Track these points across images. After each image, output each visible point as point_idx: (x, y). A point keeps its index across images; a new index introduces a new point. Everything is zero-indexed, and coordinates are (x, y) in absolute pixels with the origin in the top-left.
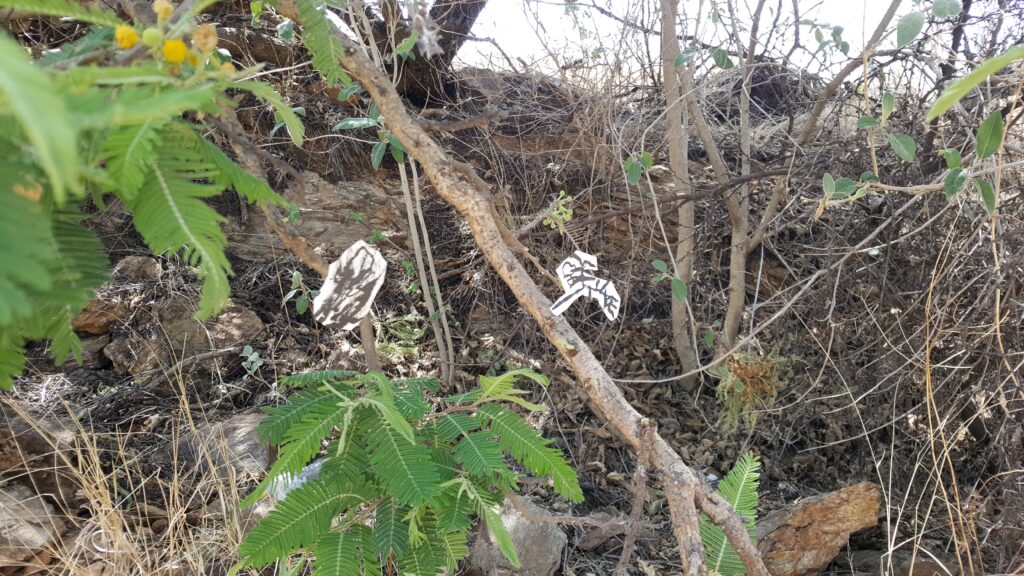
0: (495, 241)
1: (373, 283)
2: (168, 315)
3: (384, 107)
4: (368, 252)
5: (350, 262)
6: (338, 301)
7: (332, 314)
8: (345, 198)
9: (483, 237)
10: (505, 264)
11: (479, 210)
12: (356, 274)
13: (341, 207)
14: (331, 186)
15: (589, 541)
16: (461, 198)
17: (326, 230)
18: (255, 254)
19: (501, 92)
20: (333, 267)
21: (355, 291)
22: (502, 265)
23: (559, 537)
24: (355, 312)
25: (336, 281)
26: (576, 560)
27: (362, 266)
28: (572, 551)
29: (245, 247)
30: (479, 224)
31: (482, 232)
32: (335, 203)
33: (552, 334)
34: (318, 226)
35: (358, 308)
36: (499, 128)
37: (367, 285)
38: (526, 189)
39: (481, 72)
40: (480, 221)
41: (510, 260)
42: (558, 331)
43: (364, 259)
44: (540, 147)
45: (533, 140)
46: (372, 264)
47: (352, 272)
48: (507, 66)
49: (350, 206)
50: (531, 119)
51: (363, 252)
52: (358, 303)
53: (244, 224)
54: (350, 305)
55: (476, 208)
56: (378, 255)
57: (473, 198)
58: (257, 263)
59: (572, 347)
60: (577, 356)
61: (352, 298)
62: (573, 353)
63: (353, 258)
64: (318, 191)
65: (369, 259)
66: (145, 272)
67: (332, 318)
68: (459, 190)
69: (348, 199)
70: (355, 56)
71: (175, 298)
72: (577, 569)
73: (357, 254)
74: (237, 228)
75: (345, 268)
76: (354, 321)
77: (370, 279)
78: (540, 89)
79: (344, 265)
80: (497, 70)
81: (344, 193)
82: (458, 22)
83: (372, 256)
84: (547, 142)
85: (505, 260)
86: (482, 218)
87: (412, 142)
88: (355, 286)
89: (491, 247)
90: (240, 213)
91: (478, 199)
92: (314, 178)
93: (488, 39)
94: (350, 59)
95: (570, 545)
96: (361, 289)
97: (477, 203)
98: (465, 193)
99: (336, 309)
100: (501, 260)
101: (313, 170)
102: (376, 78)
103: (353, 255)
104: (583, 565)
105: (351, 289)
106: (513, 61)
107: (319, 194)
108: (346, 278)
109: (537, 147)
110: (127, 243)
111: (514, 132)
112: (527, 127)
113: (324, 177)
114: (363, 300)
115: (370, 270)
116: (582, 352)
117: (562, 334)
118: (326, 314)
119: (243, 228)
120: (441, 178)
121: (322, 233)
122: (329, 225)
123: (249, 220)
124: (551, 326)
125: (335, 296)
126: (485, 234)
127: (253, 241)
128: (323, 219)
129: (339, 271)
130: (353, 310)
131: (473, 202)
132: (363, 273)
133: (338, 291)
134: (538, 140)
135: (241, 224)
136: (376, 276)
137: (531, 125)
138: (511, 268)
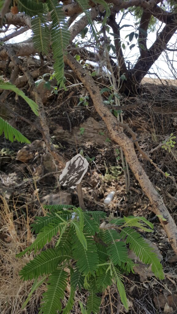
0: (134, 161)
1: (83, 171)
2: (45, 159)
3: (94, 99)
4: (82, 159)
5: (74, 162)
6: (69, 177)
7: (66, 182)
8: (101, 126)
9: (129, 159)
10: (138, 172)
11: (128, 146)
12: (76, 167)
13: (99, 129)
14: (97, 122)
15: (171, 260)
16: (121, 141)
17: (94, 136)
18: (73, 142)
19: (156, 91)
20: (68, 163)
21: (75, 174)
22: (136, 172)
23: (160, 257)
24: (75, 182)
25: (68, 169)
26: (165, 266)
27: (79, 164)
28: (164, 263)
29: (70, 140)
30: (128, 153)
31: (129, 156)
32: (98, 128)
33: (156, 210)
34: (92, 135)
35: (77, 181)
36: (155, 104)
37: (80, 172)
38: (162, 126)
39: (151, 84)
40: (128, 152)
41: (140, 171)
42: (159, 209)
43: (80, 161)
44: (169, 111)
45: (167, 108)
46: (83, 164)
47: (75, 166)
48: (160, 83)
49: (102, 129)
50: (167, 101)
51: (79, 159)
52: (76, 178)
53: (70, 133)
54: (73, 179)
55: (127, 145)
56: (85, 160)
57: (126, 141)
58: (73, 145)
59: (165, 220)
60: (168, 225)
61: (74, 176)
62: (166, 223)
63: (75, 161)
64: (93, 123)
65: (82, 161)
66: (40, 145)
67: (66, 183)
68: (120, 137)
69: (102, 127)
70: (85, 77)
71: (47, 154)
72: (165, 270)
73: (77, 159)
74: (68, 134)
75: (72, 164)
76: (75, 185)
77: (82, 170)
78: (172, 91)
79: (72, 163)
80: (157, 84)
81: (101, 124)
82: (144, 68)
83: (83, 160)
84: (172, 110)
85: (138, 170)
86: (130, 150)
87: (103, 115)
88: (76, 172)
89: (132, 163)
90: (69, 130)
91: (128, 142)
92: (92, 119)
93: (154, 74)
94: (83, 78)
95: (164, 260)
96: (78, 173)
97: (128, 143)
98: (123, 139)
99: (68, 180)
100: (136, 170)
101: (92, 117)
102: (92, 86)
103: (76, 159)
104: (168, 269)
105: (74, 173)
106: (162, 81)
107: (93, 125)
108: (72, 168)
109: (168, 111)
110: (37, 136)
111: (160, 106)
112: (165, 104)
113: (95, 119)
114: (79, 177)
115: (82, 166)
116: (170, 223)
117: (161, 211)
118: (64, 182)
119: (70, 134)
120: (113, 131)
121: (93, 137)
122: (95, 134)
123: (72, 131)
124: (156, 206)
125: (68, 175)
126: (130, 157)
127: (72, 138)
128: (94, 133)
129: (70, 165)
130: (74, 181)
131: (126, 143)
132: (79, 167)
133: (69, 173)
134: (169, 109)
135: (69, 133)
136: (84, 168)
137: (167, 103)
138: (140, 174)
